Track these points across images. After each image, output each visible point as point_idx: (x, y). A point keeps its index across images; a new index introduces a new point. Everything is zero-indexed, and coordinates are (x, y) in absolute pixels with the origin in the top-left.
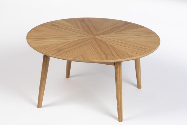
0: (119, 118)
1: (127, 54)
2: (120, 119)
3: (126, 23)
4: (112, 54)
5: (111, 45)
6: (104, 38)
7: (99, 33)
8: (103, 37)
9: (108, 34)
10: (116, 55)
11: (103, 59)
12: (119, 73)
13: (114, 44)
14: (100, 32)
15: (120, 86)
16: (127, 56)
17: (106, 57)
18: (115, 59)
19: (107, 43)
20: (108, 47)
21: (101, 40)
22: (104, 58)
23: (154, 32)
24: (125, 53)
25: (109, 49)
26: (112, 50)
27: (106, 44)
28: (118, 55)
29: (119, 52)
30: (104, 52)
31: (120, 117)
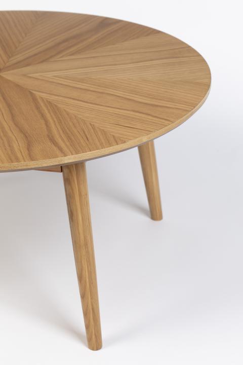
0: (90, 340)
1: (100, 133)
2: (94, 341)
3: (105, 23)
4: (48, 136)
5: (50, 103)
6: (30, 77)
7: (14, 60)
8: (24, 75)
9: (42, 62)
10: (63, 140)
11: (18, 160)
12: (80, 195)
13: (61, 98)
14: (19, 57)
15: (85, 238)
16: (99, 140)
17: (28, 150)
18: (56, 156)
19: (37, 94)
20: (38, 108)
21: (18, 86)
22: (19, 155)
23: (189, 47)
24: (93, 127)
25: (43, 116)
26: (51, 121)
27: (34, 99)
28: (69, 138)
29: (75, 127)
30: (22, 131)
31: (94, 337)
